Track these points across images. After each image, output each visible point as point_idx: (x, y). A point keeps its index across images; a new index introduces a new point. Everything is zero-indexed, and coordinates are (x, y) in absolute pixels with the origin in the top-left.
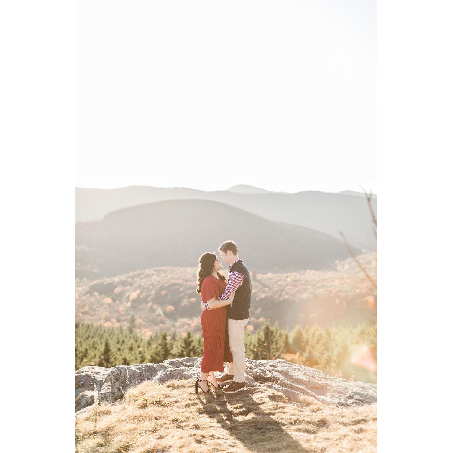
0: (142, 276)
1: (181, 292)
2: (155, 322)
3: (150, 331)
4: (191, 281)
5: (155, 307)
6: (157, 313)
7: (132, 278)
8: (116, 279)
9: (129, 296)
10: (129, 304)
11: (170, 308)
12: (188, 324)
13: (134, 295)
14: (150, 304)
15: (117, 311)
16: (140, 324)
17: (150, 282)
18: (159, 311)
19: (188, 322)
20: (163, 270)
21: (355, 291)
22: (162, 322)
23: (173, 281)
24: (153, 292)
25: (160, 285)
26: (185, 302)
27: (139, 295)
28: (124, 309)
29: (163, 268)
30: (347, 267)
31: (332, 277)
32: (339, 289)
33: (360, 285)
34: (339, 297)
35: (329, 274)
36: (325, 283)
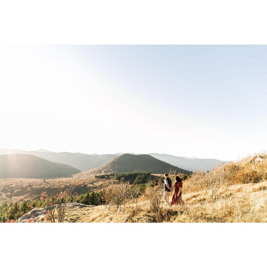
4: (19, 183)
5: (2, 193)
11: (9, 194)
17: (1, 184)
18: (4, 195)
19: (17, 198)
20: (7, 180)
21: (79, 184)
24: (2, 188)
25: (5, 185)
26: (15, 191)
30: (76, 176)
31: (72, 180)
32: (74, 183)
33: (81, 182)
34: (74, 186)
35: (71, 179)
36: (69, 182)
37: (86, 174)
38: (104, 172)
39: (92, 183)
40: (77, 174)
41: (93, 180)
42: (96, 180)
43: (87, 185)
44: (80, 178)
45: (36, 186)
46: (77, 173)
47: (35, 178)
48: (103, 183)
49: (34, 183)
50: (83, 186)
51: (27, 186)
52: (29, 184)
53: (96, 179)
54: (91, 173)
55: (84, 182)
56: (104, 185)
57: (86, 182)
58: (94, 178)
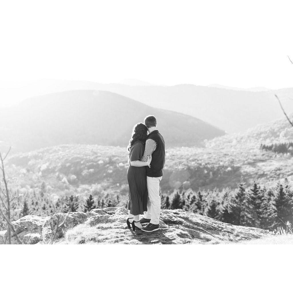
0: (50, 151)
1: (82, 164)
2: (61, 188)
3: (57, 195)
4: (89, 155)
5: (61, 176)
6: (63, 181)
7: (43, 153)
8: (30, 154)
9: (40, 167)
10: (40, 174)
11: (73, 177)
12: (88, 190)
13: (44, 167)
14: (57, 174)
15: (31, 179)
16: (49, 190)
17: (57, 156)
18: (65, 179)
19: (87, 188)
20: (67, 147)
21: (219, 164)
22: (67, 188)
23: (75, 156)
24: (60, 164)
25: (65, 159)
26: (85, 172)
27: (48, 167)
28: (37, 178)
29: (67, 145)
30: (213, 145)
31: (202, 153)
32: (207, 162)
33: (224, 159)
34: (207, 168)
35: (200, 150)
36: (196, 157)
37: (236, 139)
38: (285, 135)
39: (253, 164)
40: (214, 140)
41: (255, 155)
42: (263, 155)
43: (238, 168)
44: (223, 149)
45: (123, 163)
46: (213, 138)
47: (121, 146)
48: (282, 163)
49: (119, 157)
50: (229, 169)
51: (105, 163)
52: (110, 159)
53: (264, 152)
54: (249, 137)
55: (231, 160)
56: (285, 169)
57: (237, 160)
58: (258, 151)
